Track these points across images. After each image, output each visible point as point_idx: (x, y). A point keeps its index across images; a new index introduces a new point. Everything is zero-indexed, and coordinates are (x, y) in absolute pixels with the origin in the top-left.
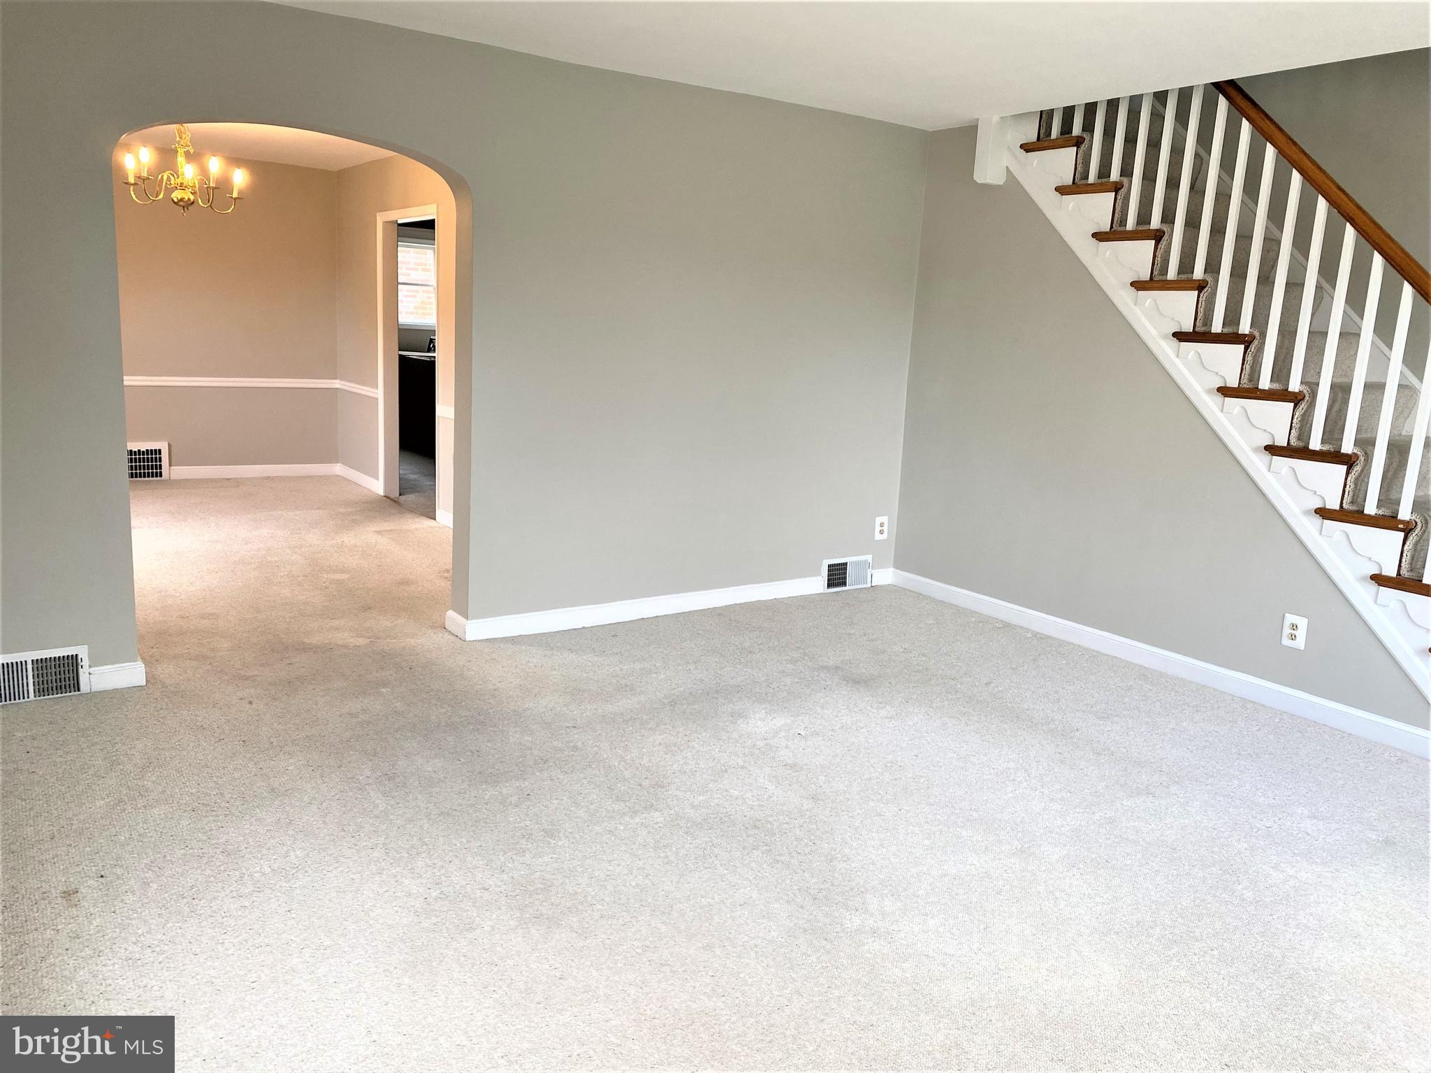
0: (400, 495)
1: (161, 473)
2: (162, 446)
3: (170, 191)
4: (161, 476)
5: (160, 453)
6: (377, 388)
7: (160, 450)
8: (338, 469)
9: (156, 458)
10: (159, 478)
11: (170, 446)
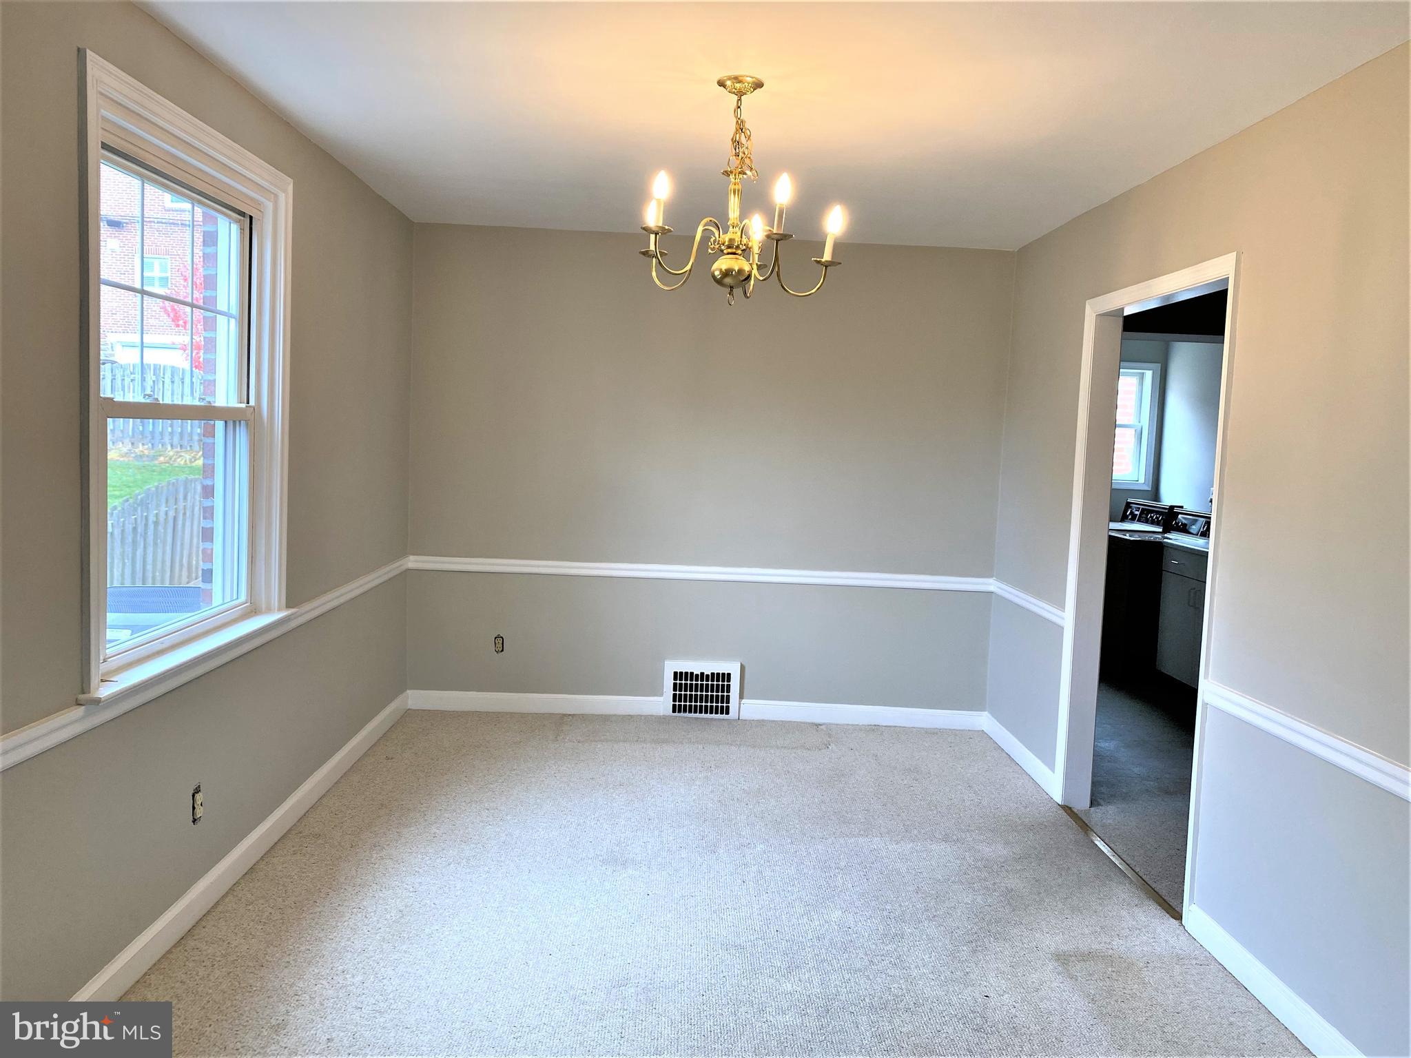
0: (1092, 805)
1: (728, 708)
2: (733, 668)
3: (706, 258)
4: (727, 713)
5: (729, 680)
6: (1061, 605)
7: (729, 675)
8: (983, 721)
9: (723, 686)
10: (724, 716)
11: (743, 668)
